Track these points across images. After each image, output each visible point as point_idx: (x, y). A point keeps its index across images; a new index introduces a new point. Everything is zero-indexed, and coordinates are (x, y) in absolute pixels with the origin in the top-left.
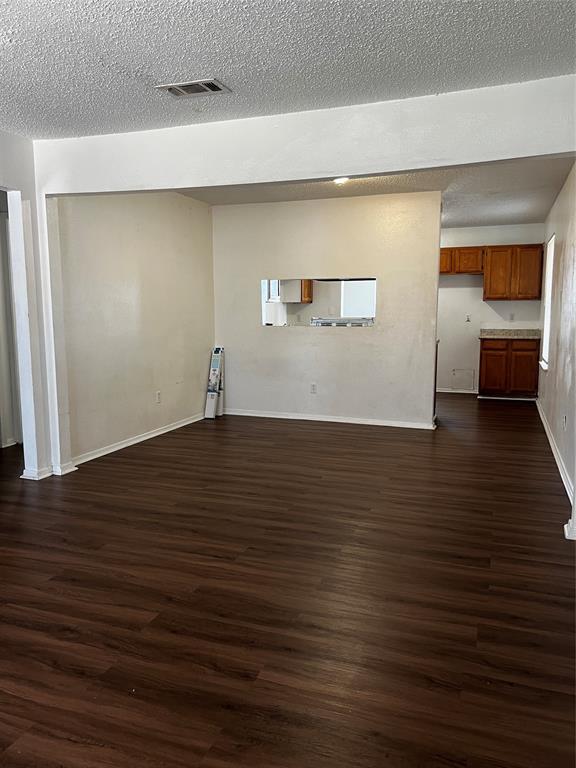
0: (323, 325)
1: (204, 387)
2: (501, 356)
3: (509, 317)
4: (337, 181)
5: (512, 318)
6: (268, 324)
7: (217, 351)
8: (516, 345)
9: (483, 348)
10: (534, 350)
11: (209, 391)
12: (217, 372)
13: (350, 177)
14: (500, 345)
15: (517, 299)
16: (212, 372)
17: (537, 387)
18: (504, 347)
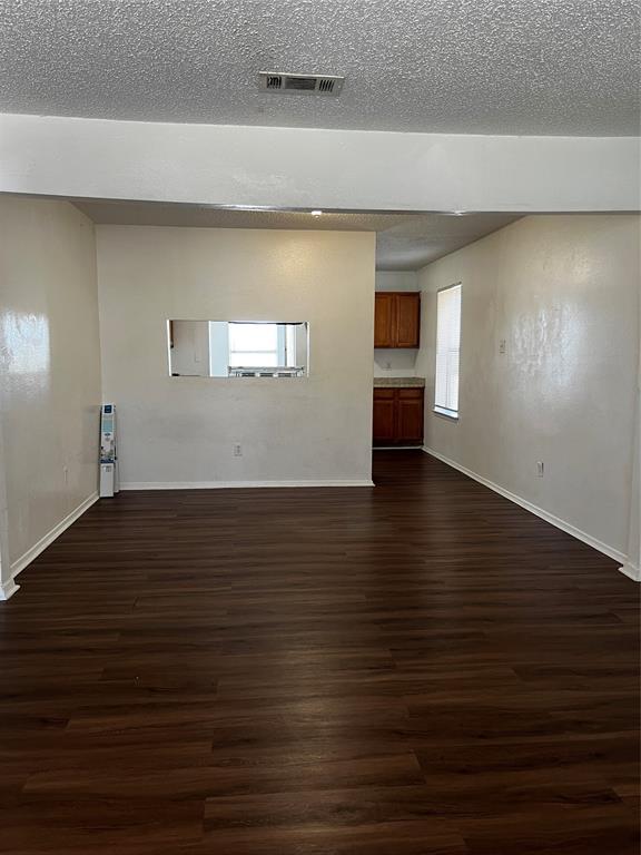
0: (244, 375)
1: (96, 457)
2: (389, 405)
3: (386, 365)
4: (314, 213)
5: (389, 367)
6: (174, 375)
7: (108, 409)
8: (403, 394)
9: (375, 398)
10: (417, 398)
11: (103, 461)
12: (111, 437)
13: (324, 210)
14: (388, 394)
15: (397, 347)
16: (103, 437)
17: (422, 436)
18: (391, 396)
